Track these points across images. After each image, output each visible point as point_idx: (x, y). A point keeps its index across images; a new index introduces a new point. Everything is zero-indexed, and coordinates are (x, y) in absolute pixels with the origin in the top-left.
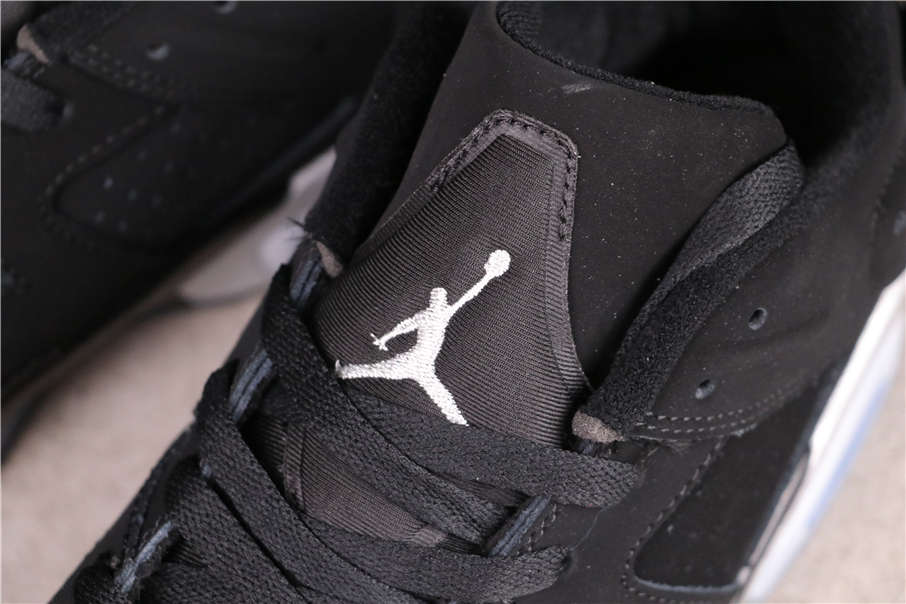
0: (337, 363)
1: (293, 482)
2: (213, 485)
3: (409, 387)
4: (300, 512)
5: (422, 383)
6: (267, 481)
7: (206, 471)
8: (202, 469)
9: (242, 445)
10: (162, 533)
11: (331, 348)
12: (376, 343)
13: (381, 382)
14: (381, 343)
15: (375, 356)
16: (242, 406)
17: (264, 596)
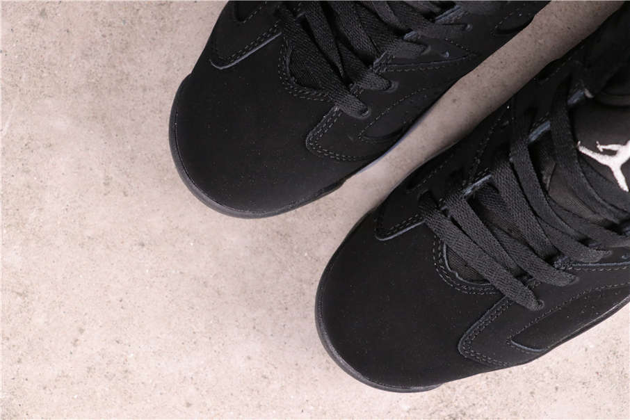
0: (579, 142)
1: (546, 180)
2: (512, 166)
3: (607, 169)
4: (546, 192)
5: (613, 169)
6: (536, 178)
7: (511, 159)
8: (510, 157)
9: (529, 160)
10: (486, 178)
11: (578, 136)
12: (598, 146)
13: (595, 161)
14: (601, 148)
15: (596, 150)
16: (533, 139)
17: (521, 216)
